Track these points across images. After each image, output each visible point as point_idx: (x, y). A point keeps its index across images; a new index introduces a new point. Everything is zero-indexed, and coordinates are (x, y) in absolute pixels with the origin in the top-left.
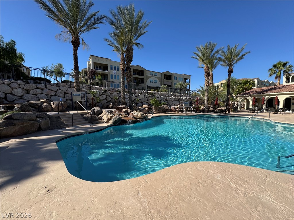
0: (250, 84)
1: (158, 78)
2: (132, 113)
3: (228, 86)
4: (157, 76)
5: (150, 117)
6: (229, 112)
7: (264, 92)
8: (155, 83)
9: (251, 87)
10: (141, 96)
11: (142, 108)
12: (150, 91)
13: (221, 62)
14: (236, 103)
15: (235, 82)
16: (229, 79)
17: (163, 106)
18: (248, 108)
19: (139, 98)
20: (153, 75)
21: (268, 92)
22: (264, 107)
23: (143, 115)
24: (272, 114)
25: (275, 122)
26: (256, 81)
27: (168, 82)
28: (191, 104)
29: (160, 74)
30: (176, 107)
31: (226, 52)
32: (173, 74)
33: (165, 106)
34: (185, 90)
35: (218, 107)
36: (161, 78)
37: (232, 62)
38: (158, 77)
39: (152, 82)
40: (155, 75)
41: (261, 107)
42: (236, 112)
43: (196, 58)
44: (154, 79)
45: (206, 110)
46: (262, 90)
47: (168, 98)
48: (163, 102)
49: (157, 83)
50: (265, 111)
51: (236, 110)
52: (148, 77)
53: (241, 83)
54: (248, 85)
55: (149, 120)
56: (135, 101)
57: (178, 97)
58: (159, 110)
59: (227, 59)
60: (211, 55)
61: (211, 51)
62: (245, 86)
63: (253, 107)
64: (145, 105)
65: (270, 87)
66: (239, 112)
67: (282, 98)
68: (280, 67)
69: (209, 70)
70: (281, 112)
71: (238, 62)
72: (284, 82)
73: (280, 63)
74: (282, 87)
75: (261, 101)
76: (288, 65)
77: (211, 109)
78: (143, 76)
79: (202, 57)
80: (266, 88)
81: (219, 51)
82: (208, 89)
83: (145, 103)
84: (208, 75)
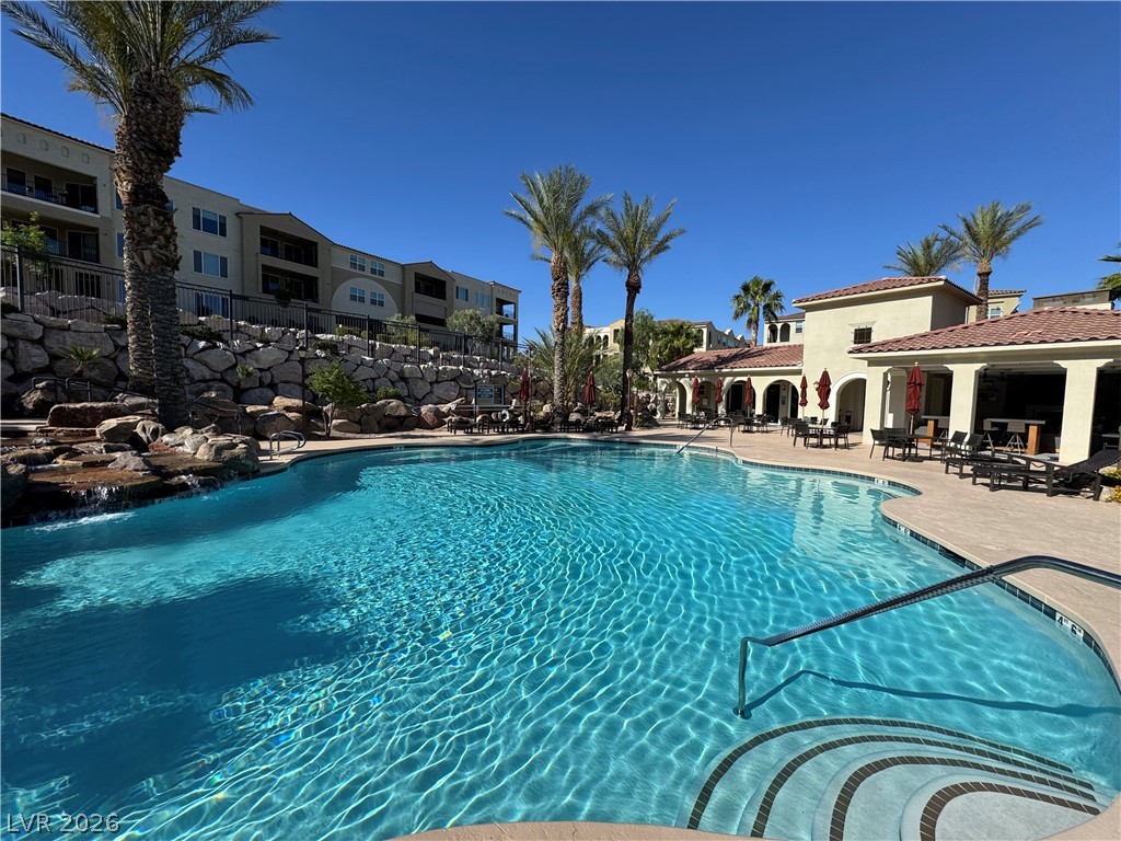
0: (688, 336)
1: (386, 285)
2: (166, 438)
3: (627, 337)
4: (381, 274)
5: (286, 459)
6: (629, 429)
7: (721, 364)
8: (373, 302)
9: (692, 348)
13: (607, 252)
14: (653, 396)
15: (652, 329)
16: (629, 316)
18: (682, 415)
20: (362, 268)
21: (731, 365)
22: (721, 409)
24: (738, 433)
25: (744, 462)
26: (705, 330)
27: (430, 305)
28: (501, 396)
29: (399, 270)
30: (444, 408)
32: (451, 276)
33: (394, 403)
36: (403, 287)
37: (639, 256)
38: (386, 278)
39: (362, 300)
40: (373, 271)
41: (713, 408)
42: (648, 428)
43: (521, 219)
44: (368, 286)
46: (716, 359)
47: (411, 370)
49: (381, 304)
50: (722, 423)
51: (648, 421)
52: (339, 277)
53: (665, 333)
54: (683, 338)
57: (454, 368)
60: (574, 217)
61: (573, 203)
62: (676, 344)
63: (693, 410)
64: (284, 399)
65: (735, 351)
66: (659, 426)
67: (760, 385)
68: (756, 293)
69: (565, 272)
70: (758, 425)
71: (655, 257)
72: (766, 339)
73: (757, 282)
74: (760, 353)
75: (713, 393)
76: (774, 290)
77: (574, 417)
78: (316, 265)
79: (542, 218)
80: (725, 353)
81: (599, 207)
82: (562, 344)
83: (288, 386)
84: (562, 290)
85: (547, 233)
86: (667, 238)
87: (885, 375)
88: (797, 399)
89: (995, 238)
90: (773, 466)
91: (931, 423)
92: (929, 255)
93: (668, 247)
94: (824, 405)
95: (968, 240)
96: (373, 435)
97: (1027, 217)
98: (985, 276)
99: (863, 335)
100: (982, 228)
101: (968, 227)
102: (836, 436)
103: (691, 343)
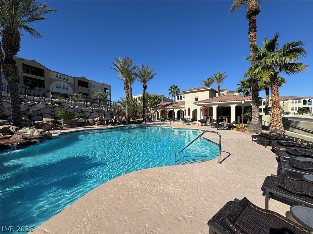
0: (158, 99)
1: (69, 83)
2: (20, 131)
3: (144, 99)
4: (67, 80)
5: (57, 135)
6: (146, 123)
7: (167, 106)
8: (64, 88)
10: (40, 106)
11: (41, 122)
12: (56, 100)
13: (138, 78)
14: (150, 114)
15: (149, 97)
16: (144, 94)
17: (77, 118)
18: (158, 119)
19: (36, 108)
20: (60, 78)
21: (169, 106)
22: (167, 117)
23: (43, 134)
24: (172, 122)
25: (173, 128)
26: (162, 97)
27: (84, 90)
28: (112, 115)
29: (73, 79)
30: (95, 119)
31: (141, 70)
32: (90, 81)
33: (81, 119)
34: (105, 100)
35: (137, 119)
36: (74, 84)
37: (146, 79)
38: (69, 81)
39: (60, 88)
40: (64, 79)
41: (165, 117)
42: (150, 122)
43: (115, 69)
44: (63, 84)
45: (127, 121)
46: (165, 105)
47: (84, 109)
48: (77, 114)
49: (67, 89)
50: (168, 120)
51: (150, 121)
52: (52, 81)
53: (153, 98)
54: (157, 100)
55: (54, 139)
56: (26, 113)
57: (97, 108)
58: (71, 124)
59: (142, 76)
60: (129, 69)
61: (129, 66)
62: (155, 101)
63: (161, 117)
64: (46, 119)
65: (170, 103)
66: (153, 122)
67: (176, 111)
68: (174, 89)
69: (128, 83)
70: (176, 120)
71: (150, 80)
72: (176, 100)
73: (174, 86)
74: (176, 103)
75: (165, 113)
76: (178, 88)
77: (131, 120)
78: (44, 76)
79: (121, 69)
80: (168, 103)
81: (136, 67)
82: (128, 102)
83: (46, 115)
84: (127, 88)
85: (122, 73)
86: (153, 76)
87: (201, 108)
88: (184, 114)
89: (220, 79)
90: (179, 129)
91: (210, 118)
92: (209, 81)
93: (153, 78)
94: (189, 115)
95: (215, 79)
96: (76, 128)
97: (225, 75)
98: (219, 86)
99: (196, 99)
100: (218, 77)
101: (215, 76)
102: (192, 122)
103: (159, 101)
